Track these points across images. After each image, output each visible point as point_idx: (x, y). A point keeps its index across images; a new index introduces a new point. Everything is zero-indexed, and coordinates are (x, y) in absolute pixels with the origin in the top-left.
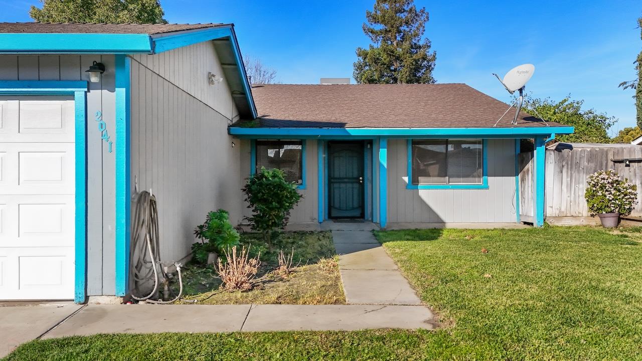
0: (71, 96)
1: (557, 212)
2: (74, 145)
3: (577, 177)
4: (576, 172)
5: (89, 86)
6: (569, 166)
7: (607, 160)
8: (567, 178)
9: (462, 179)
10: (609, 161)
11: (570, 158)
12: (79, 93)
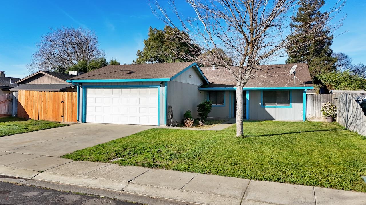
0: (158, 88)
1: (312, 116)
2: (158, 97)
3: (320, 104)
4: (319, 102)
5: (161, 86)
6: (316, 100)
7: (332, 98)
8: (315, 104)
9: (282, 104)
10: (333, 98)
11: (316, 97)
12: (159, 87)
